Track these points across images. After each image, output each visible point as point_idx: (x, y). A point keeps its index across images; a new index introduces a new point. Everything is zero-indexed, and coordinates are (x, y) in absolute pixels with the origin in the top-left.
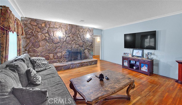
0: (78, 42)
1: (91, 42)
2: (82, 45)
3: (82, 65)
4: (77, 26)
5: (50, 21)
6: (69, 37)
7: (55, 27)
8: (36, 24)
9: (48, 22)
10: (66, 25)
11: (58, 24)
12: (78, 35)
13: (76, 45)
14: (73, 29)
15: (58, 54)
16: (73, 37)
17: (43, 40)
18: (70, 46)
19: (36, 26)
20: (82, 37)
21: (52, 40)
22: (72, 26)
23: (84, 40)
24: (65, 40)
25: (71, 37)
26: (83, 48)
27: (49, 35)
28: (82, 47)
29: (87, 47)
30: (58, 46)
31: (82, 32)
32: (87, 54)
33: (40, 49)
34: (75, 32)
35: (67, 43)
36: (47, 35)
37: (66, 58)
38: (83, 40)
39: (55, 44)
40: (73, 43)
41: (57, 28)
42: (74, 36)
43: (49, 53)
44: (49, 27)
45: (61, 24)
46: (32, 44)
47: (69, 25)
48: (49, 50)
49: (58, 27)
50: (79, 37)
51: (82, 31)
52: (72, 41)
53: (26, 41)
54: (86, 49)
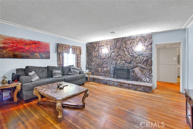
0: (125, 57)
1: (147, 57)
2: (129, 60)
3: (121, 85)
4: (123, 38)
5: (99, 41)
6: (114, 52)
7: (102, 45)
8: (92, 46)
9: (98, 42)
10: (111, 41)
11: (104, 42)
12: (125, 49)
13: (122, 61)
14: (118, 43)
15: (104, 69)
16: (118, 52)
17: (95, 57)
18: (114, 62)
19: (91, 47)
20: (129, 51)
21: (100, 56)
22: (117, 40)
23: (132, 53)
24: (110, 55)
25: (116, 52)
26: (131, 65)
27: (98, 52)
28: (130, 63)
29: (138, 64)
30: (105, 62)
31: (131, 43)
32: (139, 75)
33: (94, 63)
34: (121, 46)
35: (112, 59)
36: (97, 52)
37: (110, 74)
38: (131, 55)
39: (103, 59)
40: (117, 58)
41: (104, 46)
42: (119, 50)
43: (98, 67)
44: (99, 46)
45: (107, 41)
46: (90, 60)
47: (114, 39)
48: (98, 65)
49: (104, 44)
50: (125, 51)
51: (129, 42)
52: (117, 56)
53: (88, 58)
54: (136, 67)
